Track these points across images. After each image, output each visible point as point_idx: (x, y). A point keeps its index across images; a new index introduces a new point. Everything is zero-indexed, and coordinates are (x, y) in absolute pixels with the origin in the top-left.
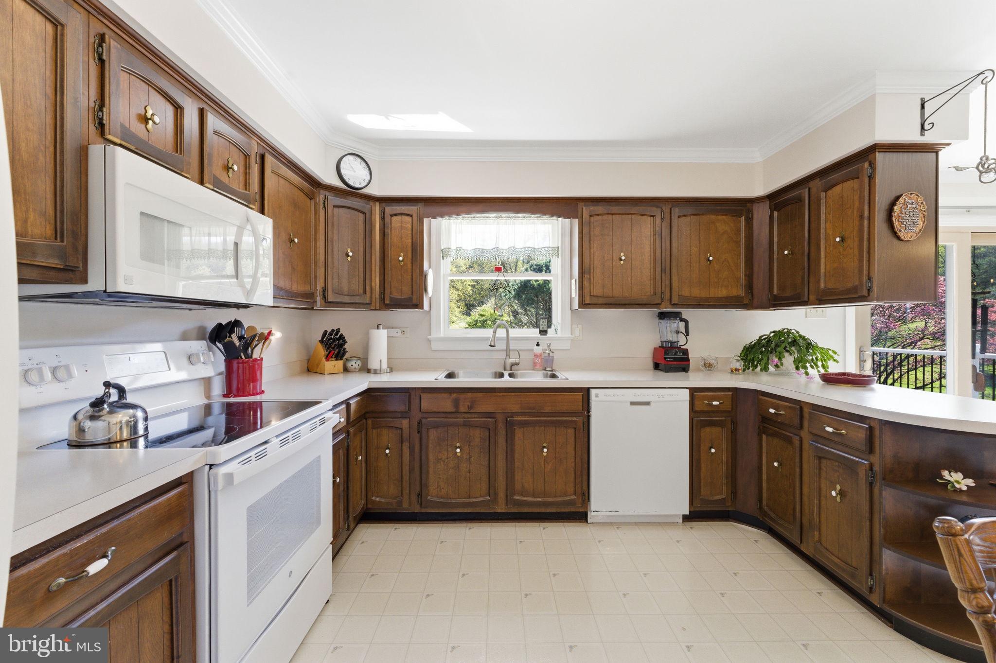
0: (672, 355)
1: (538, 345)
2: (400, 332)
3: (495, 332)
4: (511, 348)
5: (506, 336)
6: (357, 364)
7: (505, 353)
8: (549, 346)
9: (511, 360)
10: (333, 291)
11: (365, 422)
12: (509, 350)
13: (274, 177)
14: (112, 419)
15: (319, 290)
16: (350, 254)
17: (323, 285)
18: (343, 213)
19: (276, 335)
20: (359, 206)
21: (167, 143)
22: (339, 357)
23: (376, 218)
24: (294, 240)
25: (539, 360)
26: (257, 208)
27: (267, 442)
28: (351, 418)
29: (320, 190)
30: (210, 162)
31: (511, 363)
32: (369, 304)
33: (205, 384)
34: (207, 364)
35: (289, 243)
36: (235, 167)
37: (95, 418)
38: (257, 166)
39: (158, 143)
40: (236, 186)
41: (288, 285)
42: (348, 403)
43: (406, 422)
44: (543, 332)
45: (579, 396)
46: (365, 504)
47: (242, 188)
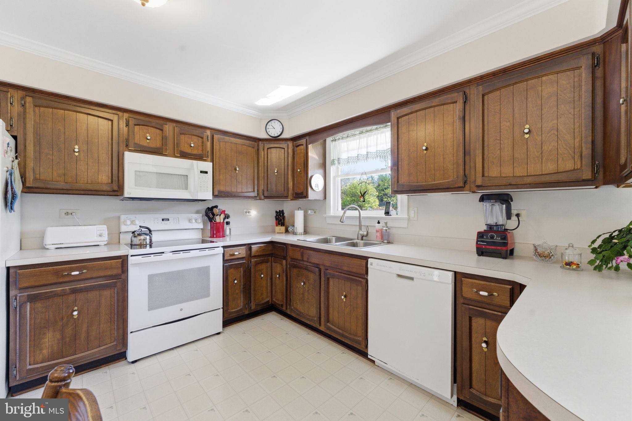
0: (487, 238)
1: (379, 223)
2: (313, 212)
3: (344, 213)
4: (362, 224)
5: (359, 215)
6: (292, 229)
7: (358, 227)
8: (386, 223)
9: (361, 232)
10: (267, 191)
11: (270, 258)
12: (361, 226)
13: (221, 143)
14: (139, 238)
15: (261, 191)
16: (276, 171)
17: (262, 188)
18: (273, 150)
19: (254, 213)
20: (281, 146)
21: (157, 144)
22: (283, 224)
23: (290, 151)
24: (238, 169)
25: (378, 234)
26: (209, 159)
27: (163, 253)
28: (253, 254)
29: (260, 142)
30: (177, 146)
31: (361, 234)
32: (287, 197)
33: (202, 232)
34: (199, 223)
35: (234, 171)
36: (192, 145)
37: (135, 237)
38: (209, 141)
39: (153, 145)
40: (195, 152)
41: (234, 190)
42: (249, 246)
43: (284, 261)
44: (387, 213)
45: (364, 262)
46: (270, 301)
47: (200, 152)
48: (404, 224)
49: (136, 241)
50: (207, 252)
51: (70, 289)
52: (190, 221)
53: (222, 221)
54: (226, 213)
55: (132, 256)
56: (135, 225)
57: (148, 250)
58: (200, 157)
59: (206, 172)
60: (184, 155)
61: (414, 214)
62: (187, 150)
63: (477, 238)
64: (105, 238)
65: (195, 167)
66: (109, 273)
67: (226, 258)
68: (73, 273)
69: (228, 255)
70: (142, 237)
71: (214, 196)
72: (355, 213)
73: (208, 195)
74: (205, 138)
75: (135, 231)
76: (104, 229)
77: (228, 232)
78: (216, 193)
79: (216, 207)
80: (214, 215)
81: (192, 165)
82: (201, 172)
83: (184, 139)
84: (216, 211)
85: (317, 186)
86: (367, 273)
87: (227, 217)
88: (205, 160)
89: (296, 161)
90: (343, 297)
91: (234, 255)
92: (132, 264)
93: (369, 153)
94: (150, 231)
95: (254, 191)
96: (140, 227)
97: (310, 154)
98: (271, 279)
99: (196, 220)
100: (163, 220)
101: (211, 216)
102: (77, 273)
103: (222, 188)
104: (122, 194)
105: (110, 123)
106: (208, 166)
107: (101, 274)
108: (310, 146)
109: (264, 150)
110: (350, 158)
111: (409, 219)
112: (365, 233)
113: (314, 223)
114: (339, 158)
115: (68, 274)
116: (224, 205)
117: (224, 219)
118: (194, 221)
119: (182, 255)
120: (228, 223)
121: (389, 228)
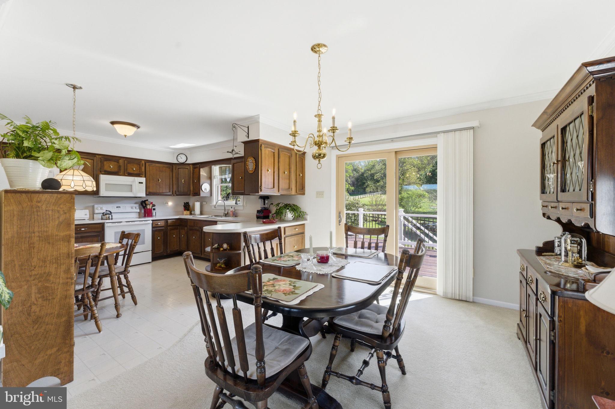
1: (232, 208)
2: (205, 203)
6: (193, 212)
8: (234, 208)
10: (178, 191)
11: (179, 227)
12: (225, 209)
13: (150, 167)
14: (106, 216)
15: (174, 192)
16: (183, 181)
17: (175, 190)
18: (181, 170)
19: (170, 204)
20: (186, 167)
21: (116, 170)
22: (188, 210)
23: (191, 169)
24: (160, 180)
25: (232, 213)
26: (144, 176)
27: (122, 222)
28: (169, 225)
29: (174, 165)
30: (126, 170)
32: (189, 195)
33: (139, 214)
34: (137, 209)
35: (158, 181)
36: (134, 169)
37: (104, 215)
38: (144, 166)
39: (113, 170)
40: (136, 172)
41: (158, 191)
42: (166, 220)
43: (186, 228)
44: (236, 203)
46: (179, 249)
47: (138, 172)
48: (242, 208)
49: (104, 217)
50: (144, 222)
51: (80, 236)
52: (132, 208)
53: (151, 208)
54: (153, 204)
55: (107, 223)
56: (103, 209)
57: (110, 221)
58: (138, 175)
59: (142, 183)
60: (130, 175)
61: (245, 204)
62: (131, 172)
63: (257, 213)
64: (88, 216)
65: (136, 181)
66: (96, 230)
67: (153, 226)
68: (82, 229)
69: (155, 224)
70: (107, 216)
71: (146, 195)
72: (223, 203)
73: (143, 194)
74: (141, 165)
75: (104, 213)
76: (87, 212)
77: (154, 214)
78: (148, 193)
79: (147, 200)
80: (146, 205)
81: (135, 179)
82: (139, 183)
83: (129, 166)
84: (146, 202)
85: (206, 189)
87: (154, 206)
88: (141, 177)
89: (194, 176)
91: (158, 224)
92: (107, 226)
94: (111, 213)
95: (170, 192)
96: (106, 210)
97: (201, 173)
98: (180, 238)
99: (135, 207)
100: (117, 207)
101: (144, 205)
102: (84, 229)
103: (151, 191)
104: (98, 194)
105: (92, 161)
106: (143, 180)
107: (93, 230)
108: (201, 169)
109: (176, 169)
111: (243, 206)
112: (226, 213)
113: (206, 209)
115: (80, 230)
116: (152, 199)
117: (152, 207)
118: (134, 208)
119: (131, 223)
120: (154, 209)
121: (236, 210)
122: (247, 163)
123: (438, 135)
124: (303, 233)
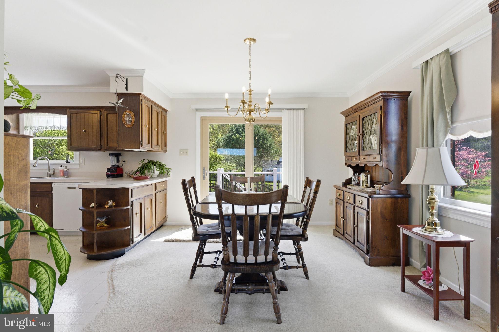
0: (111, 170)
1: (61, 166)
3: (36, 161)
4: (50, 168)
5: (48, 163)
7: (47, 170)
8: (66, 167)
9: (49, 173)
12: (49, 169)
25: (61, 173)
31: (49, 174)
44: (67, 161)
45: (50, 185)
48: (77, 167)
61: (83, 161)
63: (107, 171)
72: (45, 162)
86: (52, 190)
90: (36, 206)
93: (55, 126)
110: (40, 127)
111: (80, 164)
112: (52, 173)
114: (31, 126)
121: (68, 169)
122: (123, 116)
123: (283, 111)
124: (165, 189)
